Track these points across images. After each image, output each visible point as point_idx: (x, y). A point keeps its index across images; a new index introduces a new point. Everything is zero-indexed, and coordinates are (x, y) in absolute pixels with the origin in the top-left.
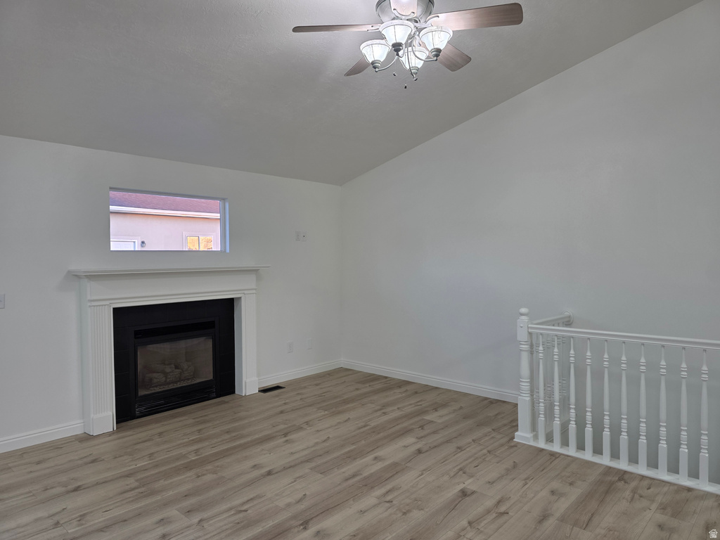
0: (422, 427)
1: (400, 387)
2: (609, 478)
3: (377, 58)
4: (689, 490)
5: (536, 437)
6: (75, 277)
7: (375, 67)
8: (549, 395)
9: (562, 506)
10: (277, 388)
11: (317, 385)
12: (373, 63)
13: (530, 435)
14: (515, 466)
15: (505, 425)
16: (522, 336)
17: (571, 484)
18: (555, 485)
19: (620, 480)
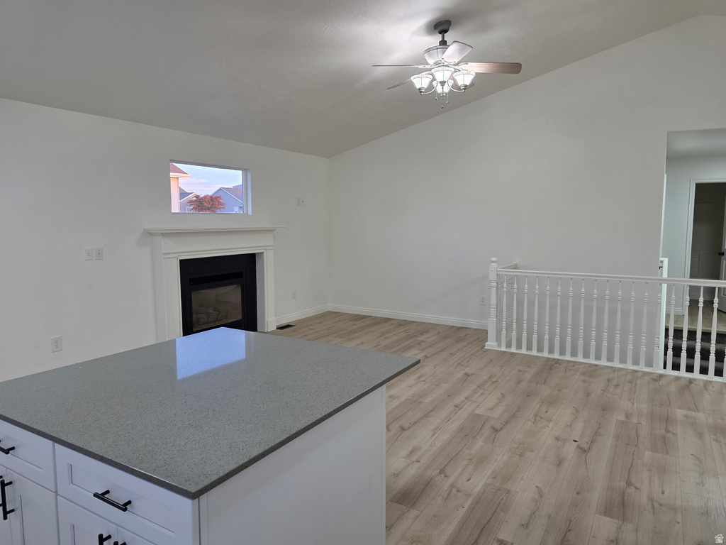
0: (419, 344)
1: (386, 322)
2: (550, 363)
3: (423, 86)
4: (596, 365)
5: (499, 345)
6: (150, 234)
7: (421, 92)
8: (510, 316)
9: (528, 376)
10: (288, 326)
11: (320, 323)
12: (420, 89)
13: (495, 344)
14: (491, 360)
15: (474, 341)
16: (493, 277)
17: (529, 367)
18: (520, 367)
19: (556, 363)
